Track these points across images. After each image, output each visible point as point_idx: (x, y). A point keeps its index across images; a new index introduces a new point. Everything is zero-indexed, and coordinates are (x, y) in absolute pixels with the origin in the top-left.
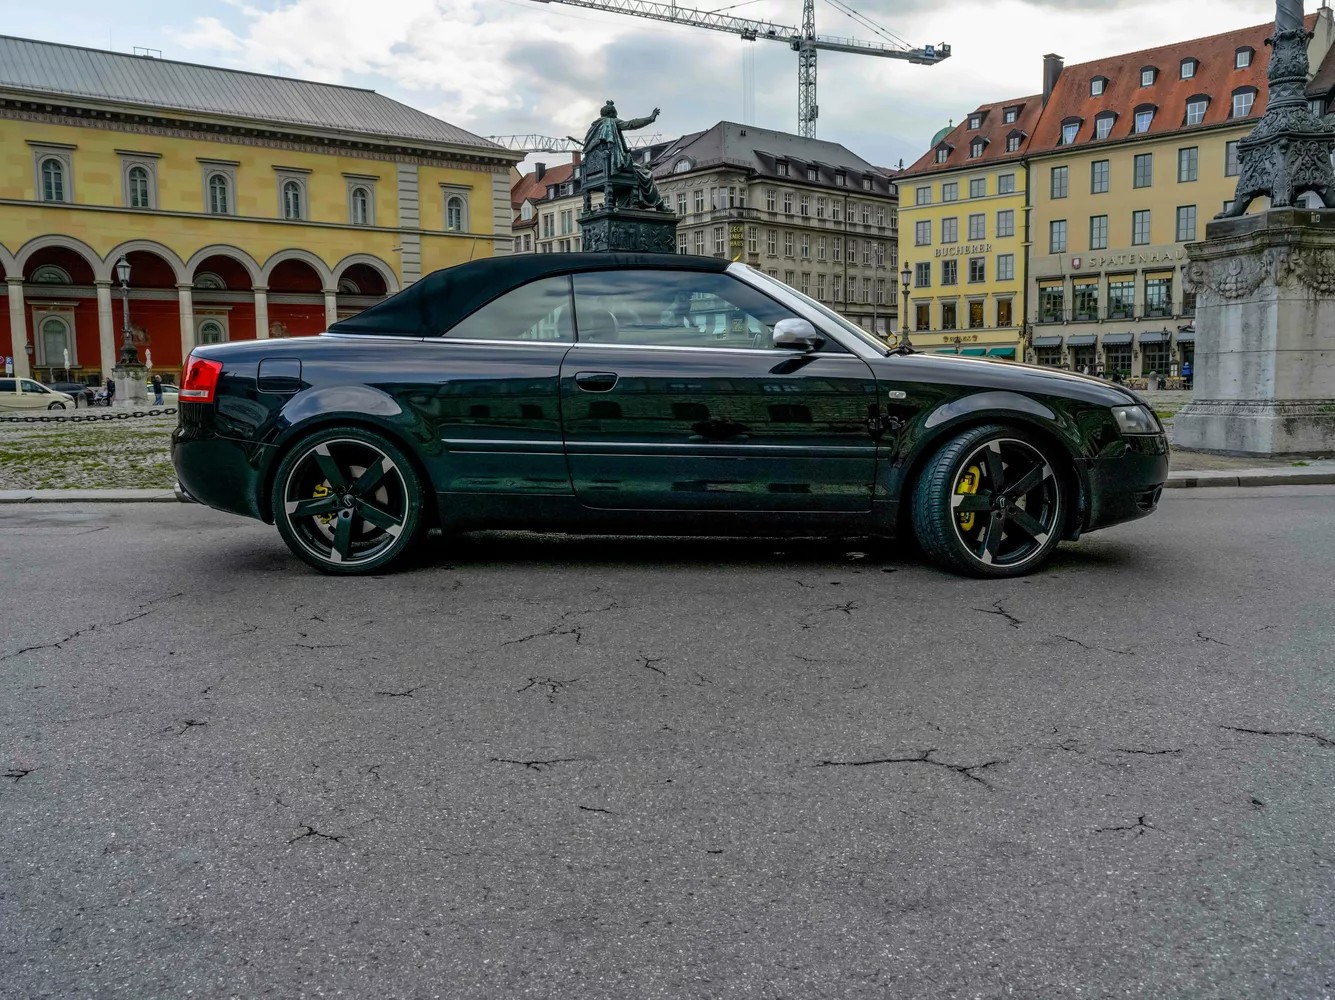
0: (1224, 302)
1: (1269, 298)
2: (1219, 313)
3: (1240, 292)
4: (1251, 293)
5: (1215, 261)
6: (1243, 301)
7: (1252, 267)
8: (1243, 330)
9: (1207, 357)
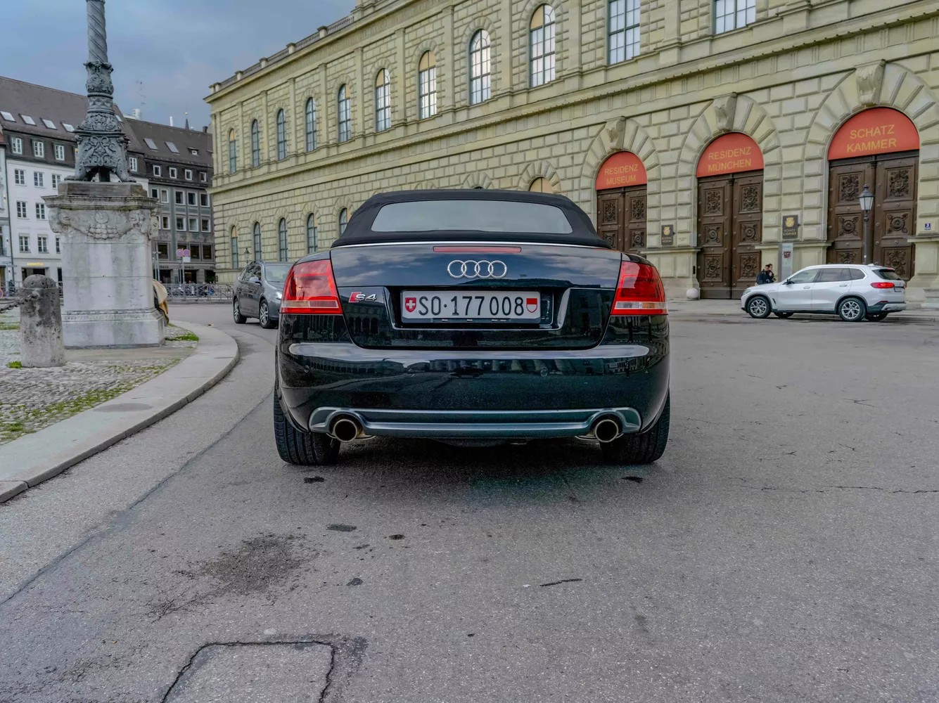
0: (91, 241)
1: (136, 242)
2: (88, 249)
3: (111, 236)
4: (120, 236)
5: (80, 211)
6: (111, 242)
7: (119, 221)
8: (114, 262)
9: (77, 280)
